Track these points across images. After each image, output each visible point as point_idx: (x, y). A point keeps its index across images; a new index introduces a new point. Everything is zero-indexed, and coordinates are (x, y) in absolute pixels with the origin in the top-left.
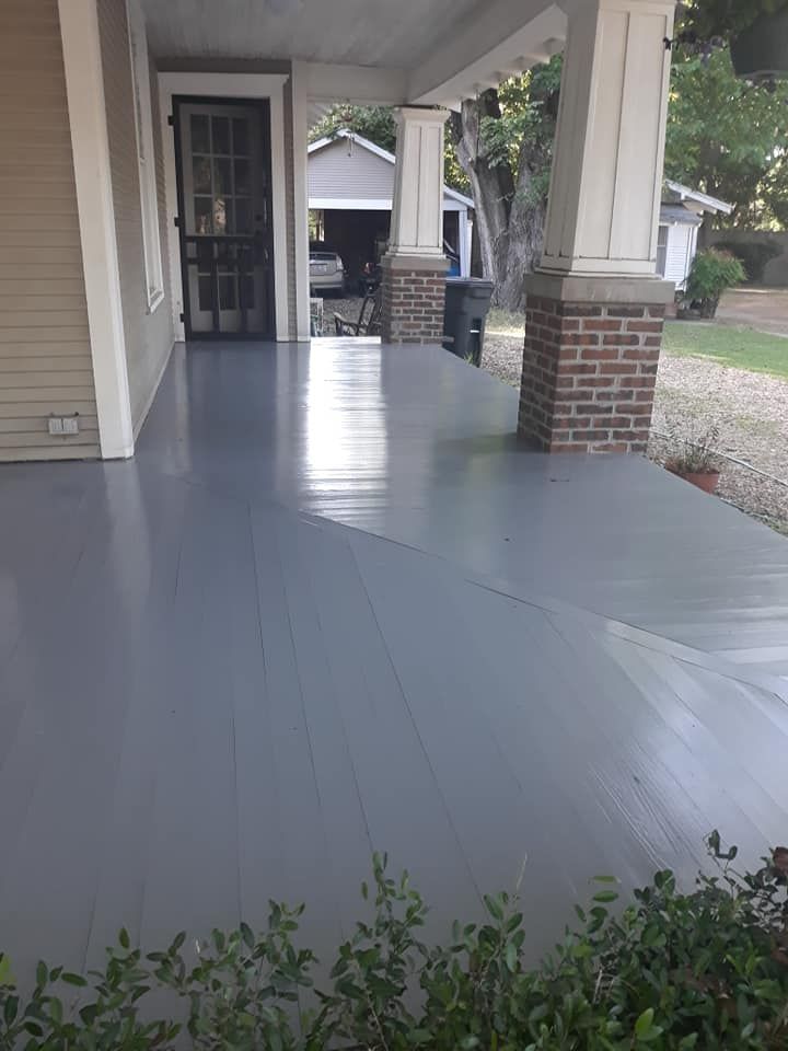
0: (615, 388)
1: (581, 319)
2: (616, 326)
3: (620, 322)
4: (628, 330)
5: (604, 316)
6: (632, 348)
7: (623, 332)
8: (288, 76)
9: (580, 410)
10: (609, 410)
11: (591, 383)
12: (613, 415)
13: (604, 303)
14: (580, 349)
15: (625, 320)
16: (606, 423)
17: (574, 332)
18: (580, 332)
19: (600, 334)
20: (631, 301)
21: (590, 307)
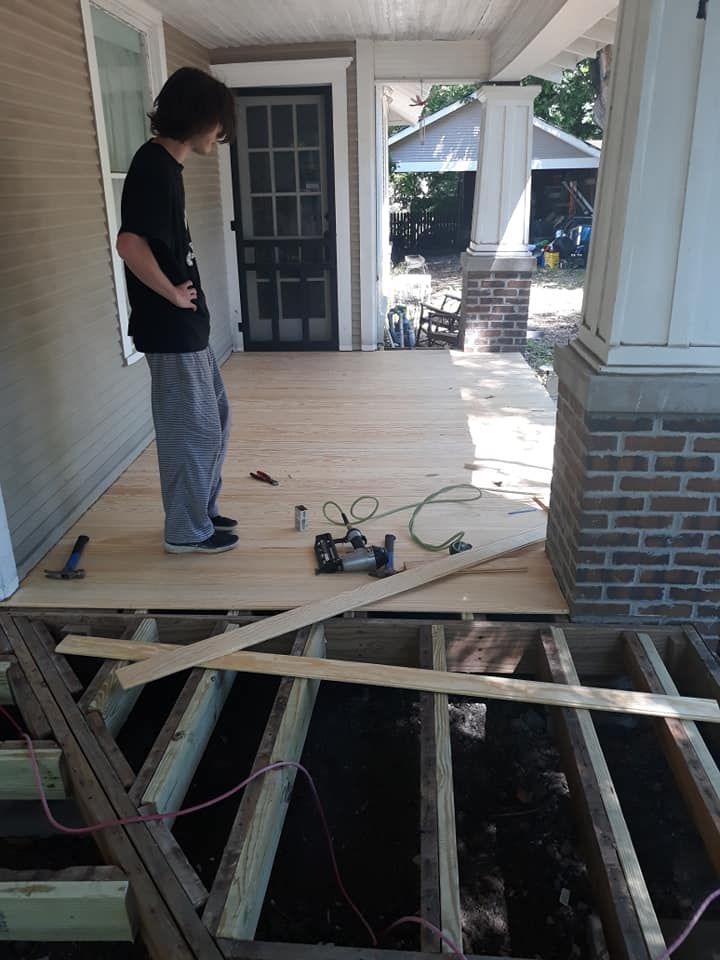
0: (674, 530)
1: (620, 435)
2: (679, 444)
3: (684, 438)
4: (695, 450)
5: (657, 431)
6: (703, 475)
7: (687, 452)
8: (351, 58)
9: (618, 558)
10: (664, 560)
11: (637, 522)
12: (671, 567)
13: (657, 414)
14: (618, 476)
15: (691, 436)
16: (660, 577)
17: (608, 452)
18: (619, 452)
19: (651, 456)
20: (700, 410)
21: (634, 418)
